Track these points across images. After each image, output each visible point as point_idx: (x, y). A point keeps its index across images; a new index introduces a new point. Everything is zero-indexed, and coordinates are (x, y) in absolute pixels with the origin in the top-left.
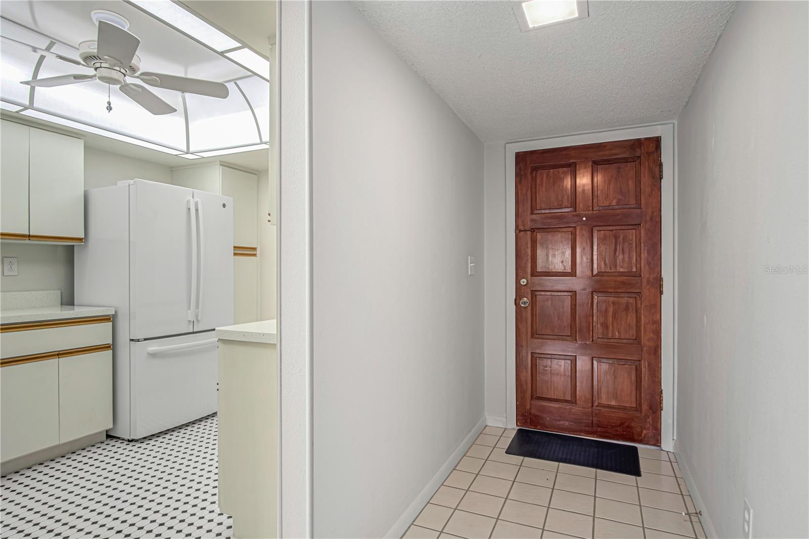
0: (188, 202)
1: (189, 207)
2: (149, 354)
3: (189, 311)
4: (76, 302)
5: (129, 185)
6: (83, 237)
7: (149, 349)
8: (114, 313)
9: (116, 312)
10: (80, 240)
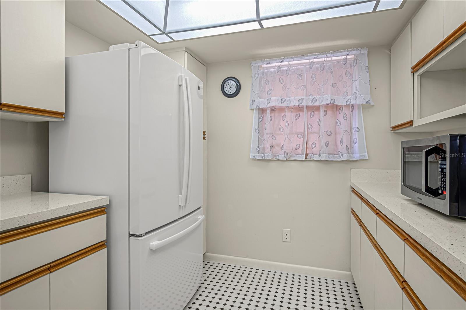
0: (180, 78)
1: (180, 84)
2: (151, 250)
3: (180, 196)
4: (50, 189)
5: (129, 50)
6: (64, 112)
7: (152, 244)
8: (109, 203)
9: (110, 201)
10: (60, 114)
